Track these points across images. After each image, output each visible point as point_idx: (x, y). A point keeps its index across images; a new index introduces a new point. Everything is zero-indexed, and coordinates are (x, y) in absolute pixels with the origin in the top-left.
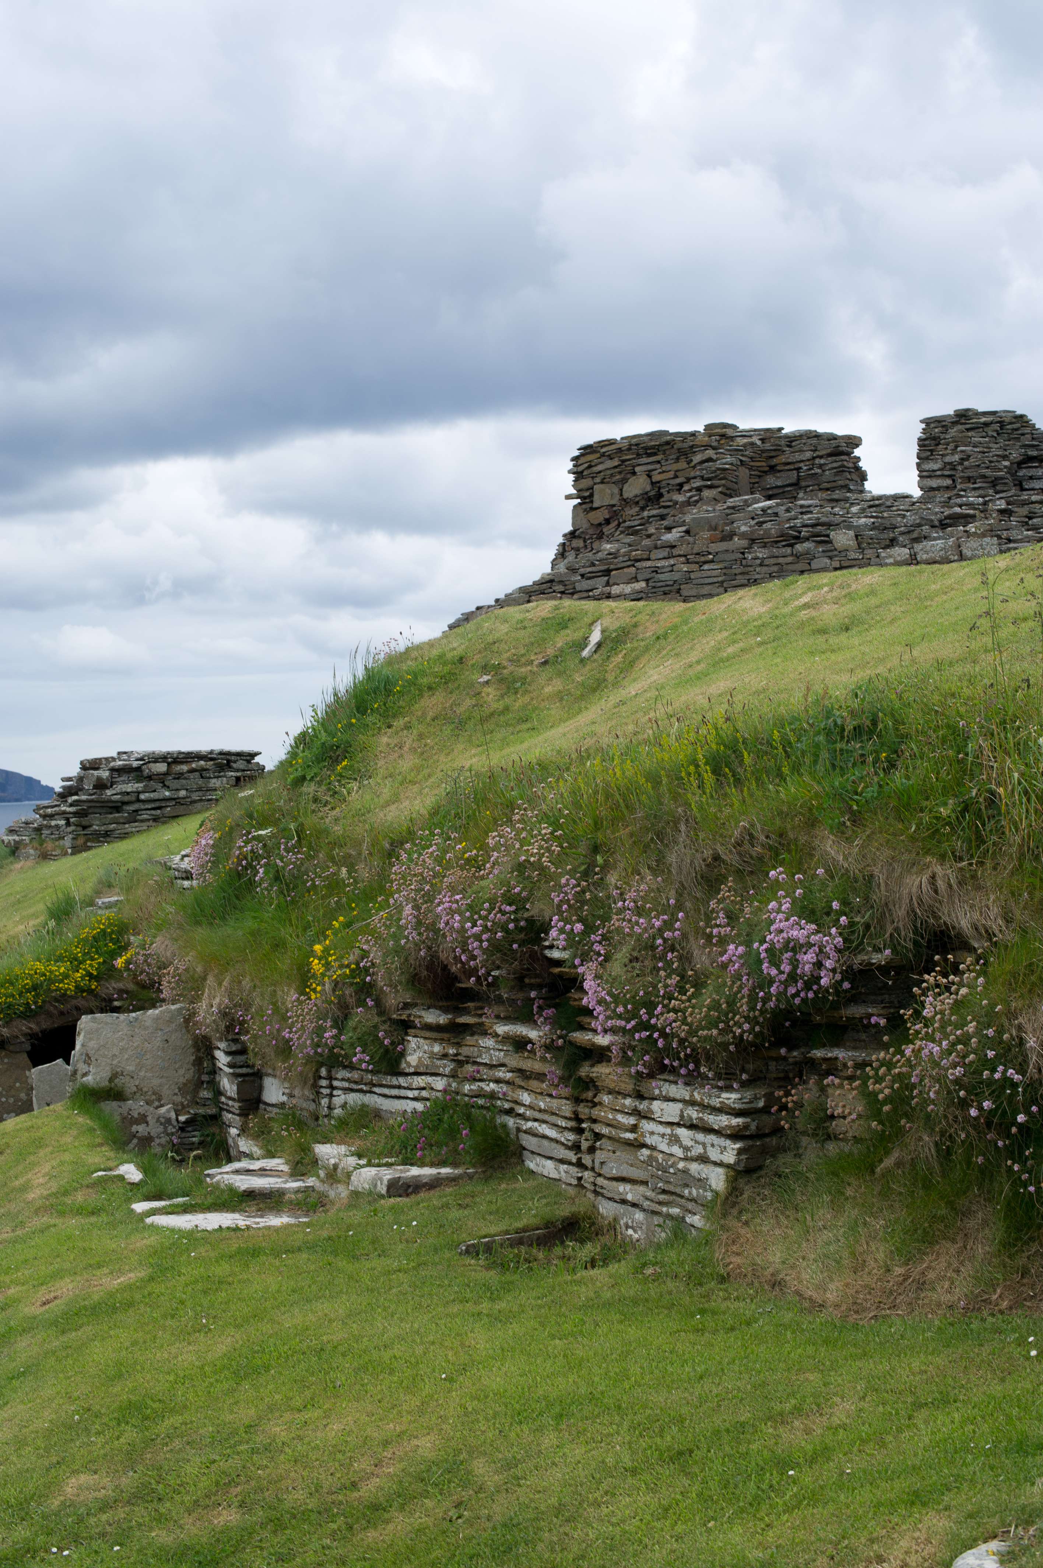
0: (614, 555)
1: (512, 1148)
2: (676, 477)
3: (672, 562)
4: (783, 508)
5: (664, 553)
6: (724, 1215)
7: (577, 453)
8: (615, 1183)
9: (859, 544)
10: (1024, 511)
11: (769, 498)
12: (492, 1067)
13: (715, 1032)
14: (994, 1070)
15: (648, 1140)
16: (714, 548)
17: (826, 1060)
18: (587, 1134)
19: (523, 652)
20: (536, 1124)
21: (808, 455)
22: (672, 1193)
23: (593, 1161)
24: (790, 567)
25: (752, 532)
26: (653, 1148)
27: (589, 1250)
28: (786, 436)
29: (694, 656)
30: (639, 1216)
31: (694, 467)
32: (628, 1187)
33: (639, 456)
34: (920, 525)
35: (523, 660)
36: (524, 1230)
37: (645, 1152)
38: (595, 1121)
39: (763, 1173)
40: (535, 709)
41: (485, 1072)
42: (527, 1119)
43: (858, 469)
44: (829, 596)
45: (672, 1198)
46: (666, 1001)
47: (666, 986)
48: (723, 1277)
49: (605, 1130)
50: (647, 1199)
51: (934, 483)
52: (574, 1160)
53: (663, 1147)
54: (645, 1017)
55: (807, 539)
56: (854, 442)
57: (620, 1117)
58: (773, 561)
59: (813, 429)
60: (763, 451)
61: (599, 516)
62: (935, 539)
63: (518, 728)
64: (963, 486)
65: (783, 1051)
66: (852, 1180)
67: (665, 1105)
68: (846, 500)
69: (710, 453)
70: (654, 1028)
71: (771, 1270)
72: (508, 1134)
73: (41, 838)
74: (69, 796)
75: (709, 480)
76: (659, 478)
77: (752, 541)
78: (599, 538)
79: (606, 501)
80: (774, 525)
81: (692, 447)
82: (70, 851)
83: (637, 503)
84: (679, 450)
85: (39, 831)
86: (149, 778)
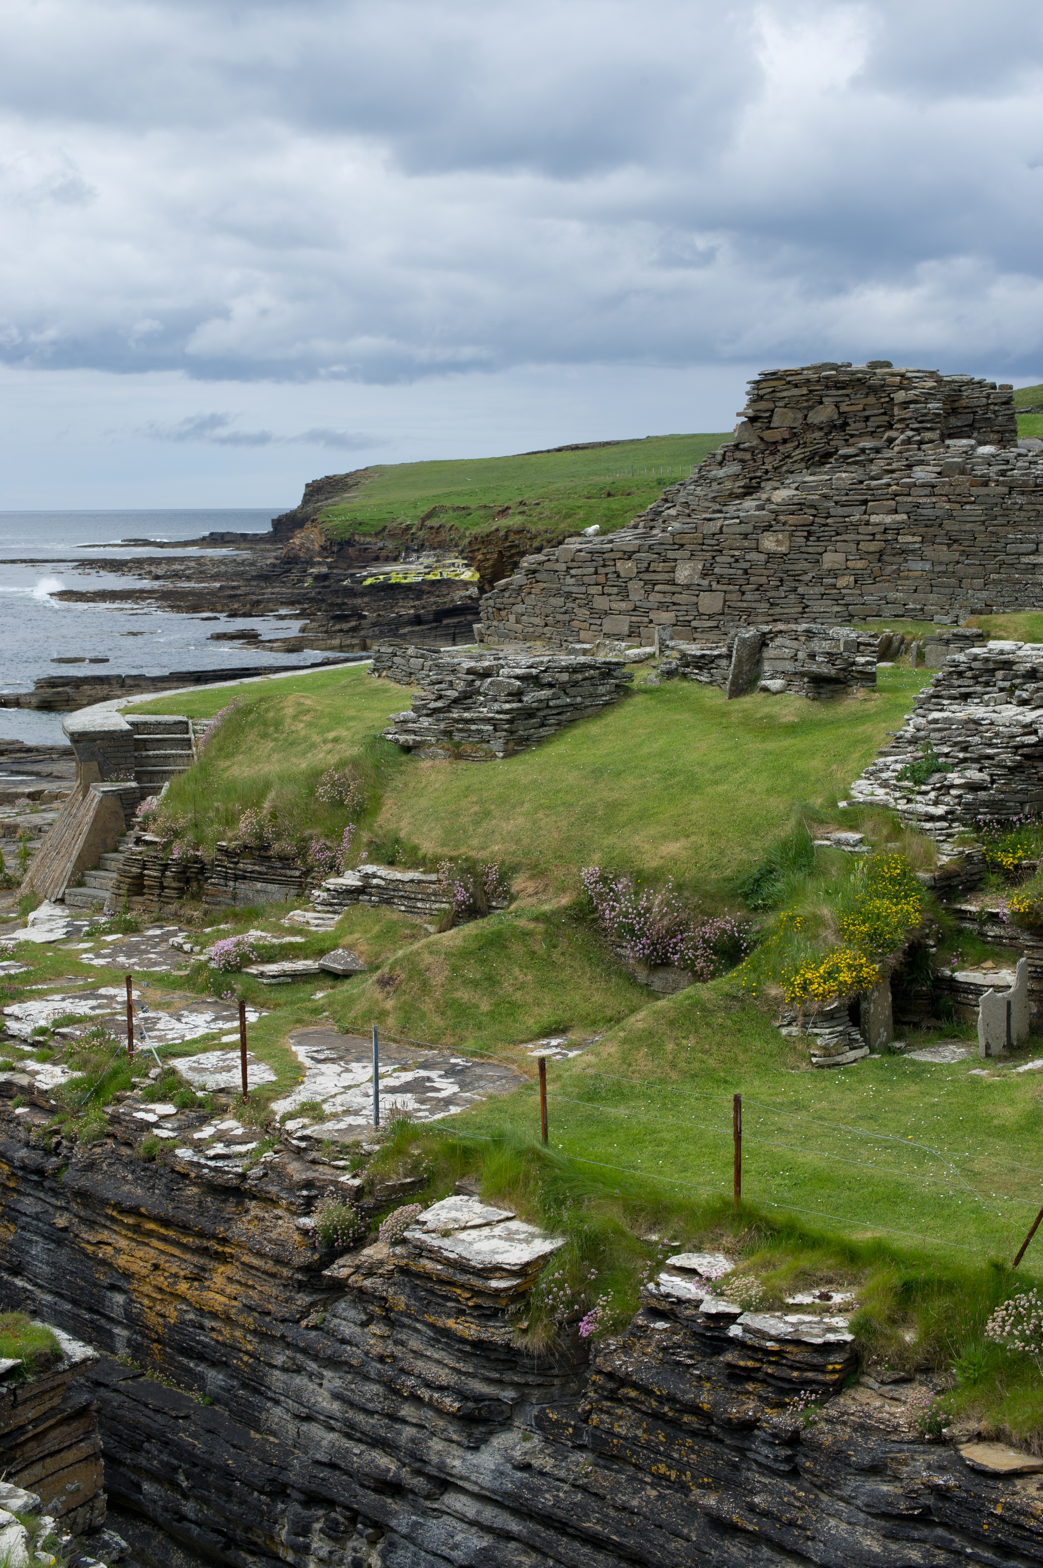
2: (864, 410)
7: (758, 378)
33: (827, 387)
60: (948, 395)
61: (774, 435)
73: (451, 739)
74: (464, 699)
75: (924, 422)
76: (847, 409)
77: (1011, 488)
78: (773, 453)
79: (787, 423)
80: (1022, 475)
81: (883, 386)
82: (501, 754)
83: (821, 429)
84: (869, 387)
85: (448, 733)
86: (551, 685)
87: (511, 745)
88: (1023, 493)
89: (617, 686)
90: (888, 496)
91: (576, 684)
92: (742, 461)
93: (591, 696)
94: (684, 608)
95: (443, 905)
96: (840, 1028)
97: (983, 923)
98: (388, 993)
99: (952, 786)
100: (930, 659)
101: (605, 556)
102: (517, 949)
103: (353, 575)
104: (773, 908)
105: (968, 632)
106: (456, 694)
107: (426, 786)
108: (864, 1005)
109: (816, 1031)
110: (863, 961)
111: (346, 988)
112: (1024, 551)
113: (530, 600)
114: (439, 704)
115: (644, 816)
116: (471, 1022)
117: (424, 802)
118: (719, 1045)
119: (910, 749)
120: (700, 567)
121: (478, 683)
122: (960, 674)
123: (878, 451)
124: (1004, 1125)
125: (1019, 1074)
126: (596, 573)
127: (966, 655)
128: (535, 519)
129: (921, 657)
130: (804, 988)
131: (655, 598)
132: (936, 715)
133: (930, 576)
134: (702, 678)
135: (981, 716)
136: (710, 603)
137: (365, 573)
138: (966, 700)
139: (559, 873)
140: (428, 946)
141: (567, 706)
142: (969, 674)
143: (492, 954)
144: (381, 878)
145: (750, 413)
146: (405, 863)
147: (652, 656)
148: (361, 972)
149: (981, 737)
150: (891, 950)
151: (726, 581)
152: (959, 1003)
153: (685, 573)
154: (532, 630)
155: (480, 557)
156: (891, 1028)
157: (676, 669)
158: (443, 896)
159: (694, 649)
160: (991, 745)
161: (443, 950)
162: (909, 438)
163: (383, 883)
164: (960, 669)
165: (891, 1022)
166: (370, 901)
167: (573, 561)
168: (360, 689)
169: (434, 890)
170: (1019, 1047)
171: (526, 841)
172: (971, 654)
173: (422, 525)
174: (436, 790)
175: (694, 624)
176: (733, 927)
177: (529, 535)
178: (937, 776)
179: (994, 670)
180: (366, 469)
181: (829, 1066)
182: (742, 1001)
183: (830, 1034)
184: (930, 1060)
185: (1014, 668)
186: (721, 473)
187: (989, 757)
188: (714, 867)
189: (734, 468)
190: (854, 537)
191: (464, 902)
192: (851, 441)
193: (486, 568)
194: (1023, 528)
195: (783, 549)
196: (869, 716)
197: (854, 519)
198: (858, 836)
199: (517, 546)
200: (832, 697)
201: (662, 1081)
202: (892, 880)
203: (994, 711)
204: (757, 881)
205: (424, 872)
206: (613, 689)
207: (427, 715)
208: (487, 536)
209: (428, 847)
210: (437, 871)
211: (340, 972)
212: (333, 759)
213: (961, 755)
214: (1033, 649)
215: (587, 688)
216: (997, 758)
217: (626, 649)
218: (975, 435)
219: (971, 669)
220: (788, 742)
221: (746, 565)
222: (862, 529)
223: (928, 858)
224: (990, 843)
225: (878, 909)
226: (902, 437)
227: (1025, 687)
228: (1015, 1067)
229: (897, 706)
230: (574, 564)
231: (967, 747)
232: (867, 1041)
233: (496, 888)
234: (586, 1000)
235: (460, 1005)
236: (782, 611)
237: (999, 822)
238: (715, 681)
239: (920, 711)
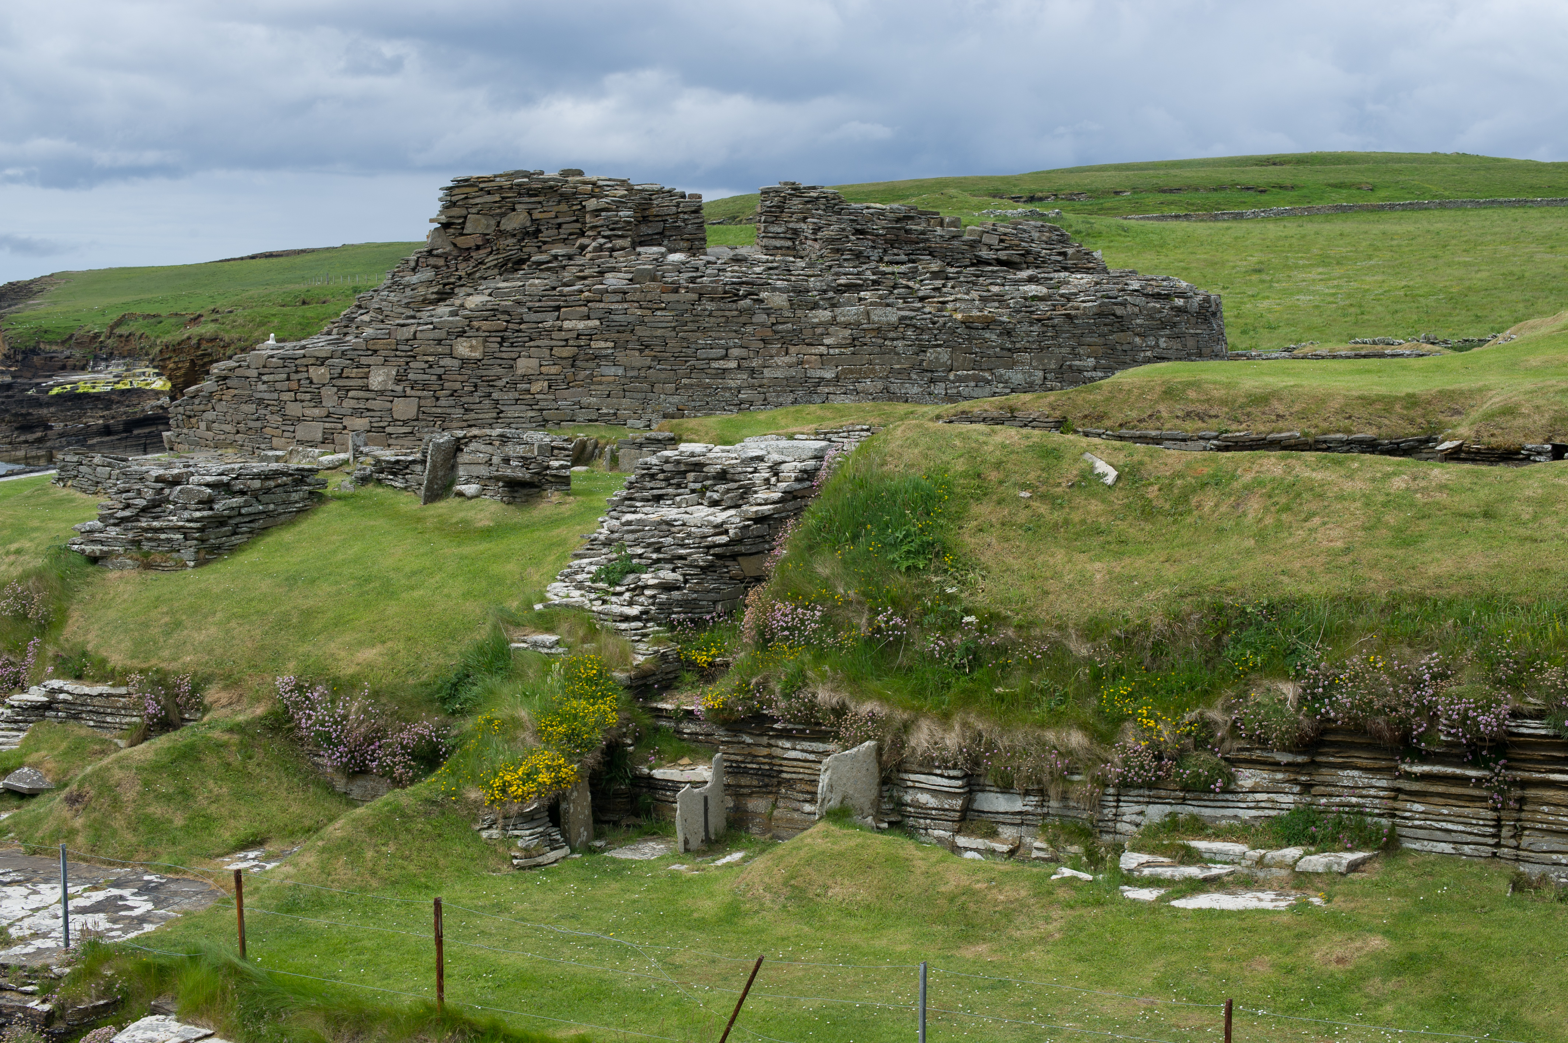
2: (557, 217)
3: (626, 306)
5: (619, 297)
7: (451, 184)
8: (1545, 854)
12: (1356, 788)
18: (1509, 827)
20: (1431, 822)
21: (674, 210)
23: (1518, 843)
24: (735, 320)
25: (701, 288)
33: (520, 194)
35: (1051, 482)
38: (1520, 820)
41: (1347, 791)
42: (1416, 819)
49: (1541, 826)
51: (778, 243)
52: (1489, 842)
55: (745, 297)
56: (700, 199)
60: (638, 204)
61: (468, 242)
72: (1383, 828)
73: (140, 549)
74: (153, 508)
75: (615, 230)
76: (539, 216)
77: (701, 295)
78: (466, 260)
79: (481, 229)
80: (711, 282)
81: (575, 193)
82: (192, 564)
83: (514, 235)
84: (561, 195)
85: (137, 543)
86: (242, 493)
87: (202, 554)
88: (712, 300)
89: (310, 493)
90: (581, 303)
91: (268, 491)
92: (435, 267)
93: (284, 503)
94: (379, 414)
95: (134, 719)
96: (540, 829)
97: (679, 721)
98: (77, 811)
99: (646, 587)
100: (624, 463)
101: (297, 362)
102: (211, 761)
103: (39, 384)
104: (470, 712)
105: (661, 436)
106: (145, 503)
107: (114, 597)
108: (564, 806)
109: (516, 832)
110: (562, 761)
111: (32, 807)
112: (714, 356)
113: (221, 407)
114: (127, 513)
115: (339, 622)
116: (165, 838)
117: (112, 614)
118: (419, 850)
119: (604, 551)
120: (394, 373)
121: (167, 491)
122: (653, 477)
123: (570, 257)
124: (703, 918)
125: (717, 867)
126: (288, 379)
127: (658, 458)
128: (228, 327)
129: (614, 461)
130: (504, 791)
131: (348, 404)
132: (629, 517)
133: (623, 381)
134: (397, 484)
135: (673, 517)
136: (405, 408)
137: (51, 383)
138: (658, 502)
139: (253, 682)
140: (118, 761)
141: (260, 513)
142: (661, 476)
143: (185, 767)
144: (68, 692)
145: (443, 219)
146: (93, 677)
147: (346, 462)
148: (48, 790)
149: (674, 538)
150: (589, 750)
151: (420, 387)
152: (658, 800)
153: (378, 378)
154: (223, 437)
155: (171, 366)
156: (591, 827)
157: (371, 475)
158: (134, 710)
159: (388, 455)
160: (683, 546)
161: (134, 765)
162: (601, 245)
163: (70, 698)
164: (652, 471)
165: (591, 821)
166: (57, 717)
167: (264, 367)
168: (45, 499)
169: (124, 703)
170: (717, 841)
171: (218, 651)
172: (663, 456)
173: (111, 333)
174: (124, 601)
175: (388, 430)
176: (431, 732)
177: (222, 344)
178: (631, 577)
179: (686, 472)
180: (52, 275)
181: (530, 868)
182: (442, 805)
183: (531, 835)
184: (630, 857)
185: (705, 469)
186: (414, 279)
187: (682, 557)
188: (411, 672)
189: (427, 274)
190: (547, 342)
191: (156, 715)
192: (544, 248)
193: (177, 377)
194: (713, 334)
195: (477, 355)
196: (563, 519)
197: (548, 325)
198: (554, 638)
199: (210, 355)
200: (527, 501)
201: (363, 889)
202: (589, 680)
203: (686, 513)
204: (454, 685)
205: (113, 686)
206: (306, 496)
207: (115, 525)
208: (179, 344)
209: (117, 660)
210: (127, 684)
211: (26, 792)
212: (16, 572)
213: (654, 556)
214: (723, 451)
215: (280, 495)
216: (689, 558)
217: (319, 456)
218: (666, 242)
219: (663, 471)
220: (483, 546)
221: (441, 371)
222: (555, 335)
223: (624, 659)
224: (685, 642)
225: (576, 709)
226: (594, 244)
227: (715, 488)
228: (714, 861)
229: (592, 509)
230: (266, 370)
231: (660, 548)
232: (568, 841)
233: (189, 700)
234: (284, 810)
235: (153, 821)
236: (476, 416)
237: (692, 620)
238: (410, 486)
239: (613, 513)
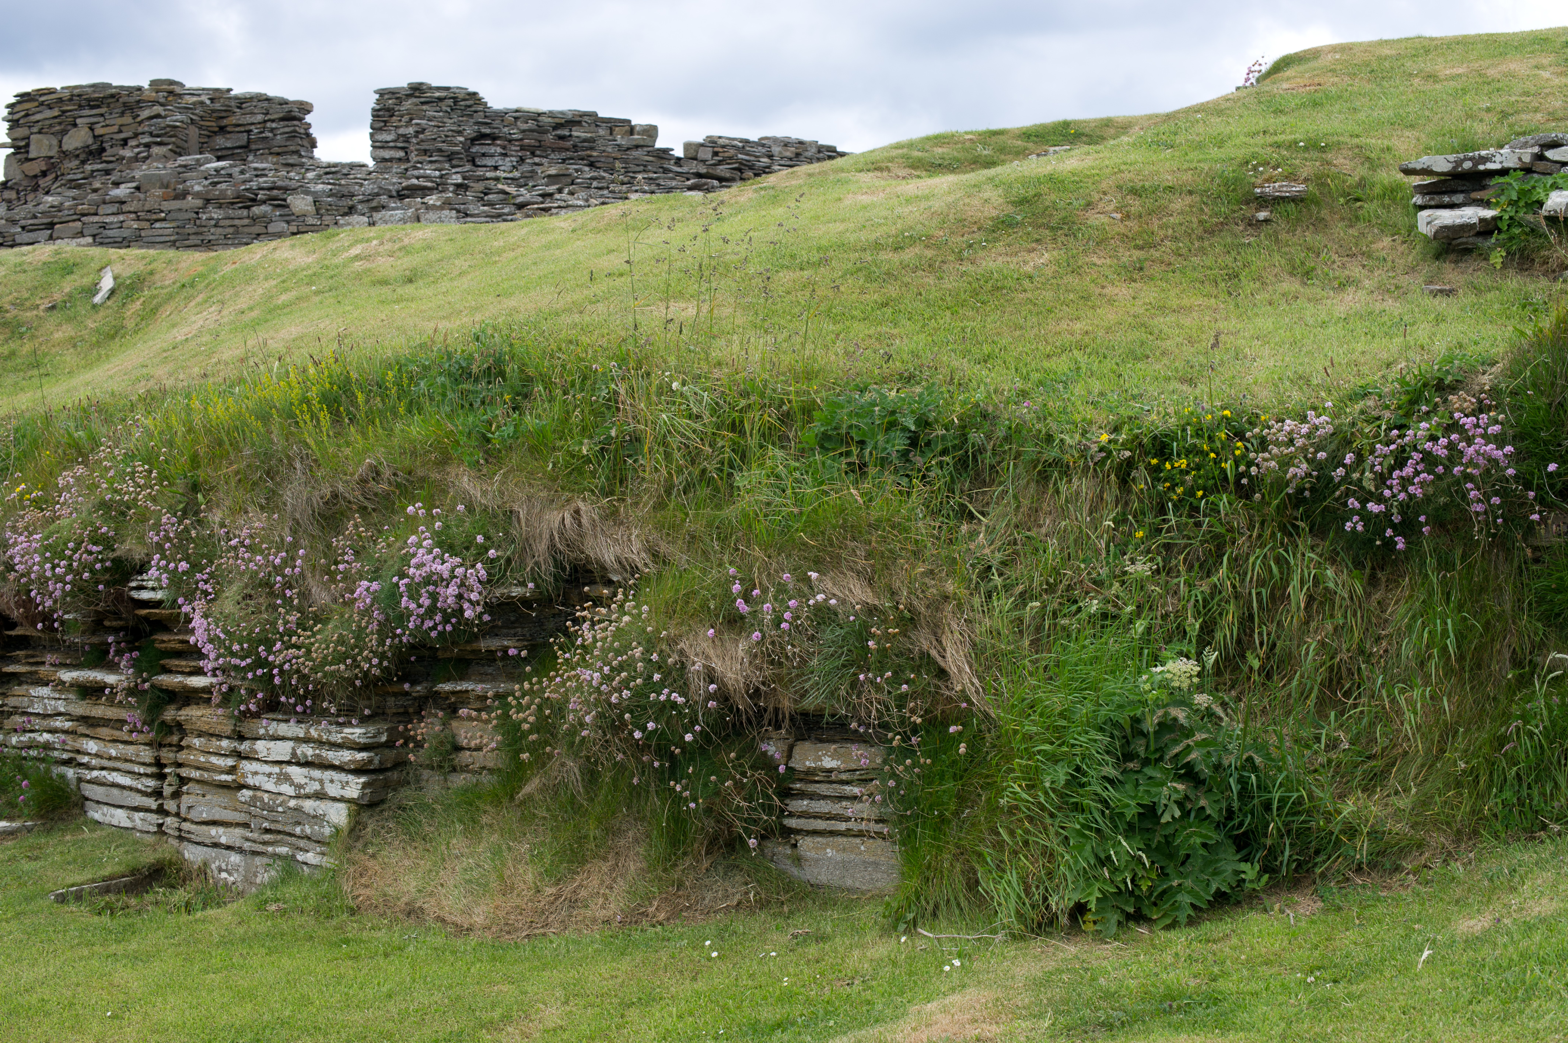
0: (59, 208)
1: (74, 798)
2: (120, 131)
3: (121, 218)
4: (237, 169)
5: (114, 208)
6: (349, 849)
7: (13, 100)
8: (204, 827)
9: (317, 210)
10: (480, 186)
11: (219, 159)
12: (45, 716)
13: (342, 667)
14: (659, 694)
15: (250, 781)
16: (166, 205)
17: (454, 693)
18: (169, 779)
19: (26, 296)
20: (104, 773)
21: (260, 118)
22: (279, 832)
23: (179, 807)
24: (246, 230)
25: (207, 192)
26: (256, 788)
27: (180, 895)
28: (236, 98)
29: (243, 303)
30: (235, 858)
31: (140, 123)
32: (221, 830)
33: (81, 107)
34: (378, 195)
35: (28, 304)
36: (111, 878)
37: (246, 794)
38: (180, 765)
39: (385, 806)
40: (45, 355)
41: (37, 723)
42: (93, 769)
43: (308, 135)
44: (381, 249)
45: (279, 837)
46: (286, 638)
47: (286, 623)
48: (352, 909)
49: (195, 774)
50: (247, 839)
51: (387, 154)
52: (154, 806)
53: (270, 786)
54: (263, 654)
55: (264, 202)
56: (305, 108)
57: (214, 760)
58: (228, 222)
59: (263, 91)
60: (214, 111)
61: (34, 168)
62: (393, 209)
63: (30, 373)
64: (420, 158)
65: (407, 686)
66: (488, 808)
67: (271, 744)
68: (302, 165)
69: (158, 109)
70: (272, 666)
71: (405, 899)
72: (68, 785)
76: (102, 131)
77: (207, 201)
78: (34, 190)
79: (45, 153)
81: (138, 102)
83: (77, 156)
84: (125, 104)
88: (220, 206)
90: (75, 217)
145: (12, 142)
218: (251, 158)
